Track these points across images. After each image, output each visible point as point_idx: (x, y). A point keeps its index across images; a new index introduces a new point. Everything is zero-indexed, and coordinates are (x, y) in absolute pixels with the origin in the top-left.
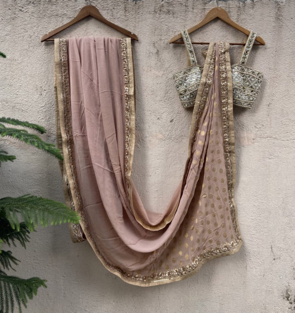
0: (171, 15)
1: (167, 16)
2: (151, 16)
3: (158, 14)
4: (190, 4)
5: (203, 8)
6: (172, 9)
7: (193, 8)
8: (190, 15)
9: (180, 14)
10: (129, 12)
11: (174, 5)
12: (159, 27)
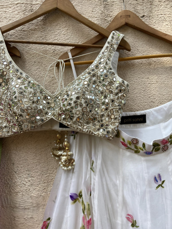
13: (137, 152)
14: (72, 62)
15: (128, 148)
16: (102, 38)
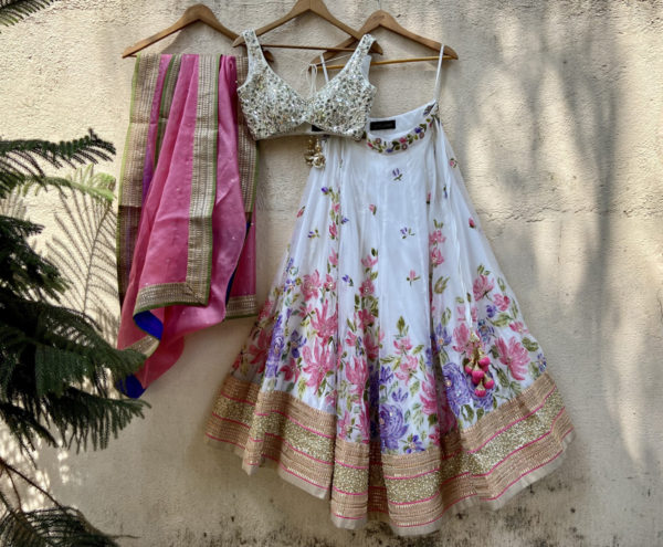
13: (381, 151)
14: (324, 67)
15: (374, 148)
16: (354, 41)
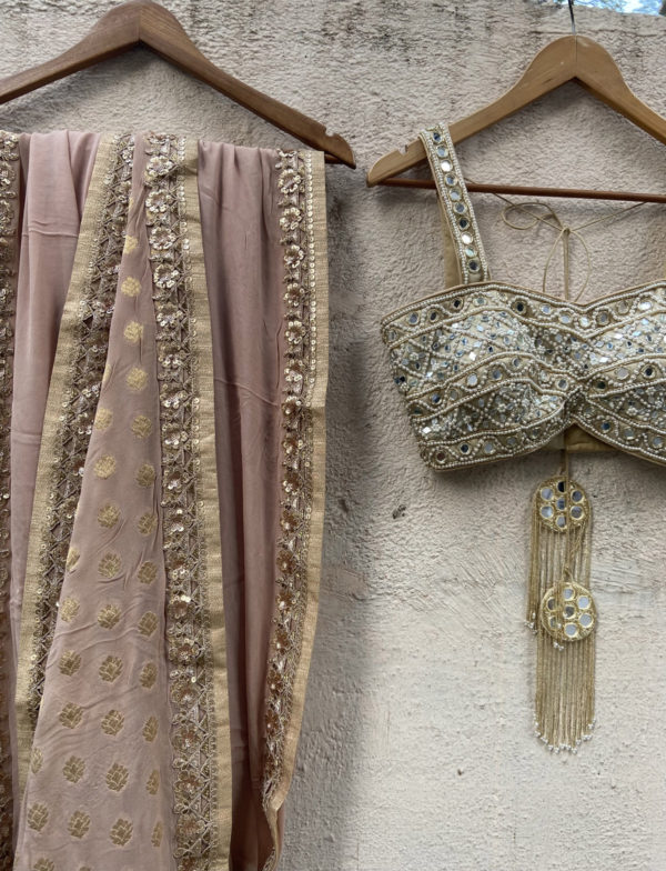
0: (394, 54)
1: (380, 55)
2: (308, 49)
3: (337, 46)
4: (476, 11)
5: (530, 28)
6: (400, 25)
7: (488, 28)
8: (477, 56)
9: (432, 49)
10: (210, 29)
11: (408, 12)
12: (345, 102)
